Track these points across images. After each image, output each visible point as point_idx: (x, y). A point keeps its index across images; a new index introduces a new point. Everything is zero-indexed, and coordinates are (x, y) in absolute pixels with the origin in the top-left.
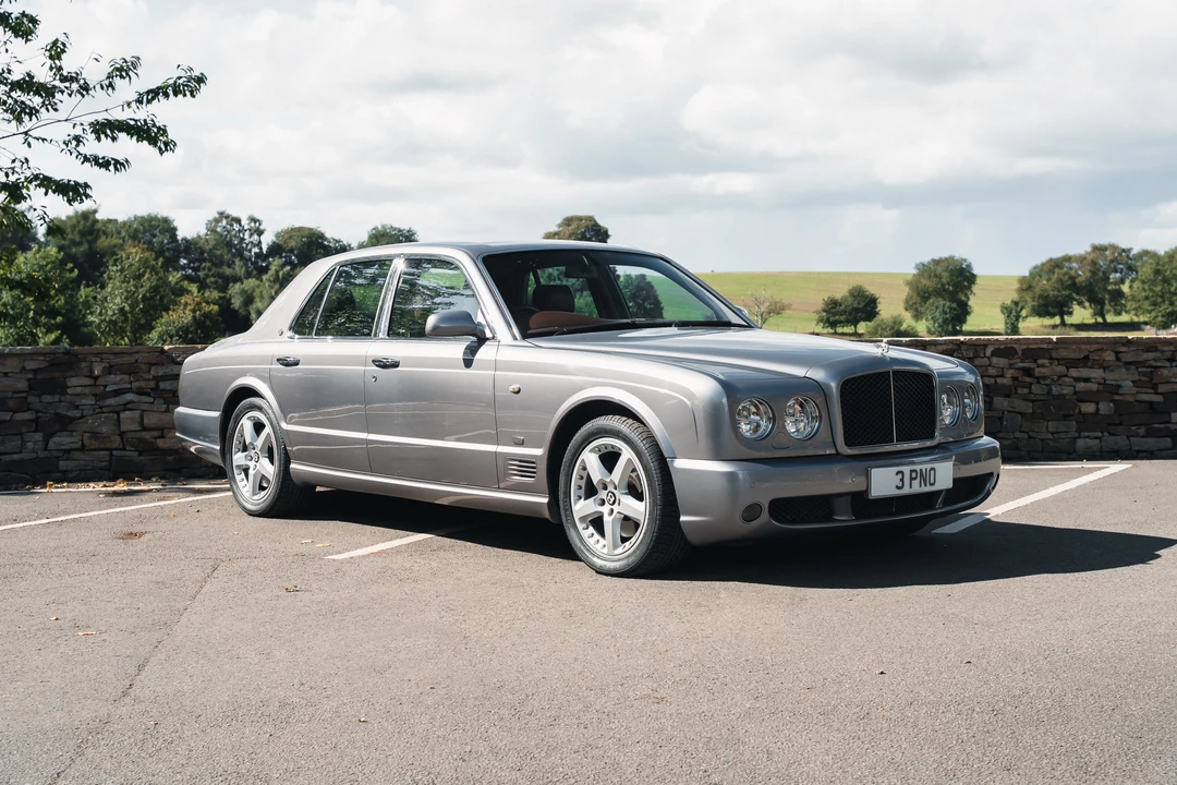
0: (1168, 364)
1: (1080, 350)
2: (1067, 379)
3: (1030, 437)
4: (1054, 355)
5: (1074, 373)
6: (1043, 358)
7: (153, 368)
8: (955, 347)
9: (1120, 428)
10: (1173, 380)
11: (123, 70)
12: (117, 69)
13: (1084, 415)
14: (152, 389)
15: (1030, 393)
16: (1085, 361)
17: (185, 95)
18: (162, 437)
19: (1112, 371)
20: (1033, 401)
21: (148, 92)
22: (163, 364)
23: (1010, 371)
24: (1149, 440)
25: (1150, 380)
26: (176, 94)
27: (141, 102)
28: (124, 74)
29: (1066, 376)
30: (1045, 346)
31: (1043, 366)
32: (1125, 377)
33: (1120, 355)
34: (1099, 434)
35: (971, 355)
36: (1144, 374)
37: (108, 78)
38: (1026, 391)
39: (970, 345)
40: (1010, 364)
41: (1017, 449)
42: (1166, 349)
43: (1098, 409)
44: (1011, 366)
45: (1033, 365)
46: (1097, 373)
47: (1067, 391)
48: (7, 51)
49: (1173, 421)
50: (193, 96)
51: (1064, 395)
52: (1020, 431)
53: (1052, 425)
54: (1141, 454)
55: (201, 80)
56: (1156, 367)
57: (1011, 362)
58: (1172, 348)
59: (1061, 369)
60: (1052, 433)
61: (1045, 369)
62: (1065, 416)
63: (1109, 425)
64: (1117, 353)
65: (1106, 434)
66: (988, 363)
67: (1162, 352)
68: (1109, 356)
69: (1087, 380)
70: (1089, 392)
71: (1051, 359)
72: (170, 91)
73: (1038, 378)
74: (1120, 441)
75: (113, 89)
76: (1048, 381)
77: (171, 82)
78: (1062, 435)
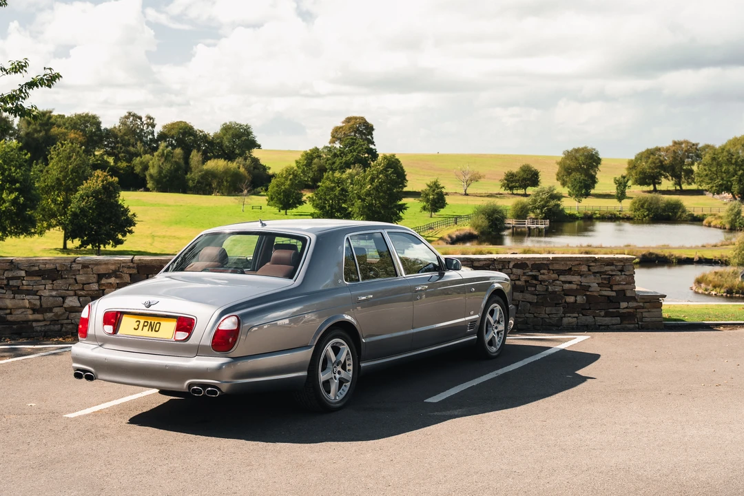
0: (619, 273)
1: (567, 265)
2: (558, 282)
3: (535, 317)
4: (551, 268)
5: (562, 278)
6: (544, 269)
7: (6, 272)
9: (589, 312)
10: (622, 283)
13: (568, 303)
14: (5, 285)
15: (536, 290)
16: (569, 271)
18: (11, 314)
19: (586, 277)
20: (537, 295)
21: (27, 84)
22: (12, 270)
23: (524, 277)
24: (607, 319)
25: (608, 282)
26: (42, 86)
27: (22, 91)
28: (17, 71)
29: (558, 280)
30: (545, 262)
31: (543, 274)
32: (593, 281)
33: (590, 268)
34: (577, 315)
36: (605, 279)
38: (533, 289)
40: (524, 273)
41: (527, 323)
42: (619, 264)
43: (576, 300)
44: (524, 274)
45: (537, 274)
46: (576, 279)
47: (558, 289)
49: (621, 307)
51: (556, 292)
52: (530, 313)
53: (548, 310)
54: (601, 327)
55: (58, 76)
56: (612, 275)
57: (525, 271)
58: (622, 264)
59: (555, 276)
60: (548, 315)
61: (544, 275)
62: (556, 304)
63: (583, 309)
64: (589, 266)
65: (581, 315)
67: (616, 266)
68: (584, 269)
69: (570, 283)
70: (571, 290)
71: (549, 269)
72: (39, 84)
73: (541, 281)
74: (589, 319)
76: (546, 284)
77: (39, 78)
78: (554, 316)
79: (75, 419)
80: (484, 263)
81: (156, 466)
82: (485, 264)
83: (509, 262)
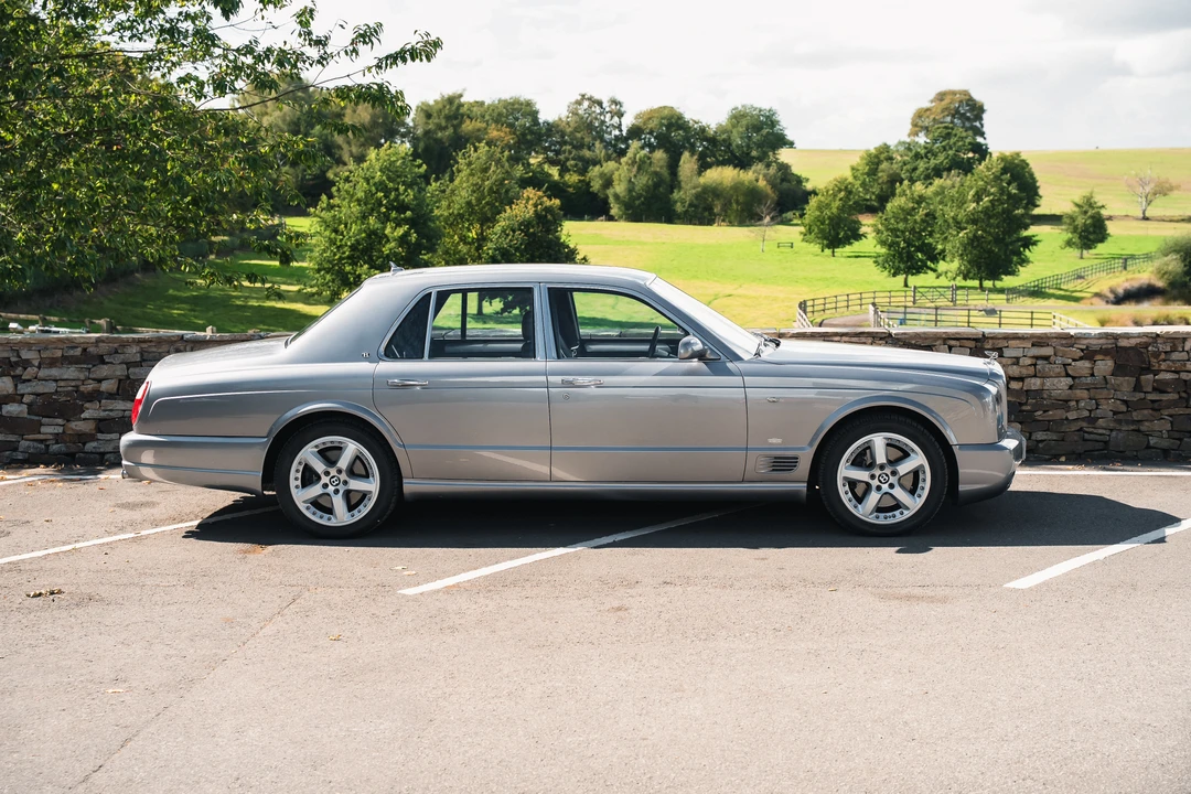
8: (1151, 340)
11: (367, 36)
12: (361, 35)
17: (421, 60)
21: (387, 58)
26: (413, 60)
27: (380, 68)
28: (367, 40)
35: (1168, 349)
37: (352, 44)
39: (1167, 339)
48: (263, 18)
50: (429, 59)
55: (437, 44)
66: (1186, 358)
72: (408, 57)
75: (357, 54)
77: (409, 47)
79: (415, 599)
80: (1138, 340)
81: (524, 685)
82: (1140, 344)
83: (1184, 340)
